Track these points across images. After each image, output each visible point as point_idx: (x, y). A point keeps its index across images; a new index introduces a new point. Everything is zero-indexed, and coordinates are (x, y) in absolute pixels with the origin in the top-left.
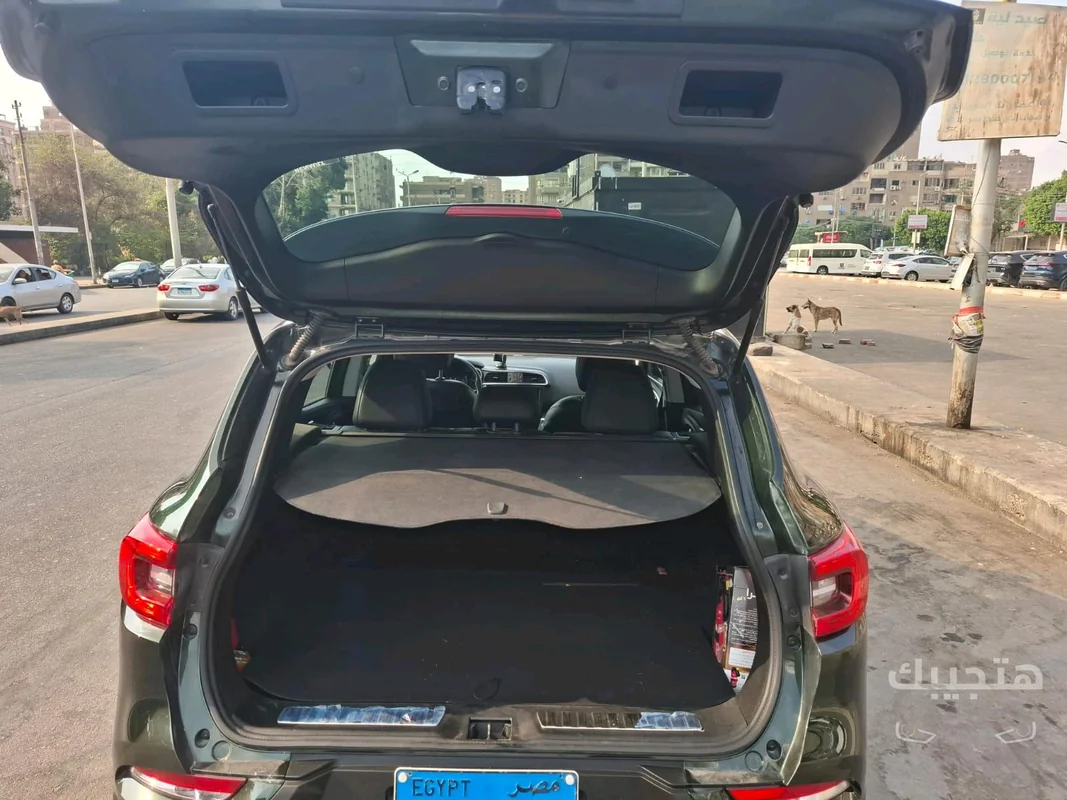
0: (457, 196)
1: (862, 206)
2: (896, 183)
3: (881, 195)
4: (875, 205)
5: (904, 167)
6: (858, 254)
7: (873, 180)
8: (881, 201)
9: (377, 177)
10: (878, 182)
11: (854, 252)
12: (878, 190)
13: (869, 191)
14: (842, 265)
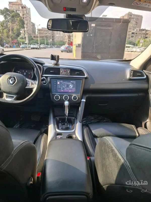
0: (49, 32)
1: (130, 38)
2: (136, 34)
3: (133, 36)
4: (132, 38)
5: (138, 30)
6: (131, 47)
7: (132, 33)
8: (133, 37)
9: (32, 27)
10: (133, 33)
11: (130, 47)
12: (133, 35)
13: (131, 35)
14: (128, 49)
